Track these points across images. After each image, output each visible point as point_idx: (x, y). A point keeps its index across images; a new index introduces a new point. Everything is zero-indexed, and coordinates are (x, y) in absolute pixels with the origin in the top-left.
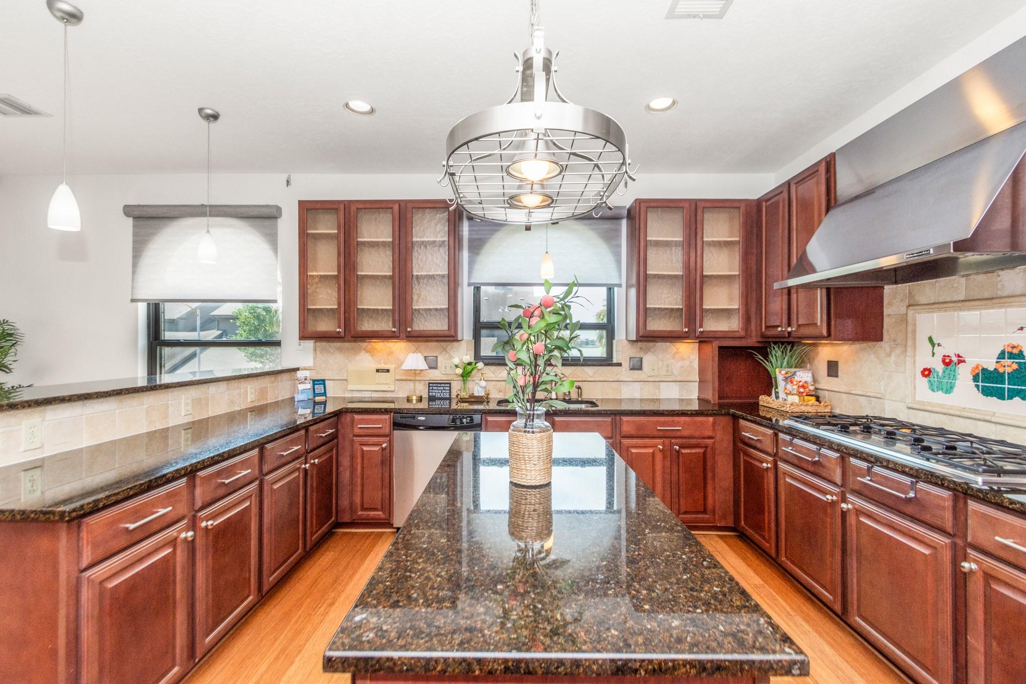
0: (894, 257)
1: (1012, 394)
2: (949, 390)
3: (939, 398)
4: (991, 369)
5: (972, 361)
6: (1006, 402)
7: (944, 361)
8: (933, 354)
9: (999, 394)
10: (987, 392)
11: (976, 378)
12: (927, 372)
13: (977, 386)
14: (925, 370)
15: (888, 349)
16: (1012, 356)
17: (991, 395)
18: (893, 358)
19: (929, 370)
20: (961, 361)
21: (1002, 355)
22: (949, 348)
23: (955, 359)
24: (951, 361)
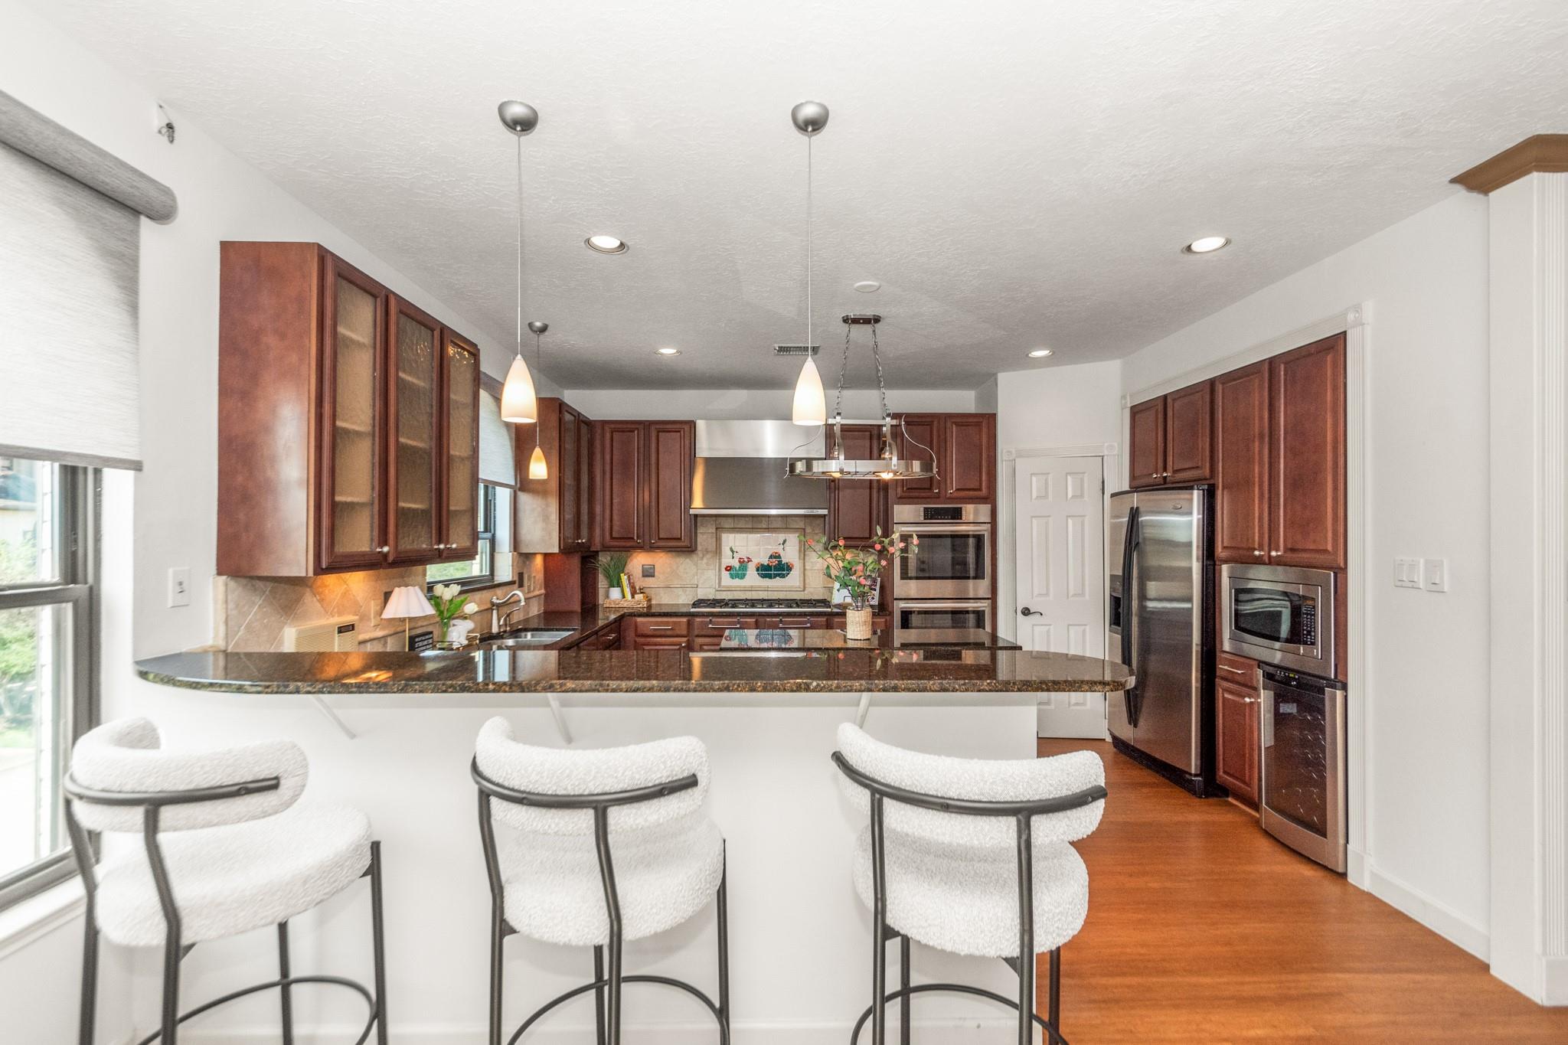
0: (804, 510)
1: (776, 576)
2: (743, 577)
3: (737, 582)
4: (766, 564)
5: (756, 561)
6: (773, 580)
7: (740, 562)
8: (733, 558)
9: (770, 577)
10: (764, 576)
11: (758, 570)
12: (729, 569)
13: (759, 574)
14: (727, 567)
15: (701, 555)
16: (775, 557)
17: (766, 577)
18: (705, 561)
19: (730, 567)
20: (749, 560)
21: (771, 557)
22: (743, 554)
23: (746, 560)
24: (744, 561)
